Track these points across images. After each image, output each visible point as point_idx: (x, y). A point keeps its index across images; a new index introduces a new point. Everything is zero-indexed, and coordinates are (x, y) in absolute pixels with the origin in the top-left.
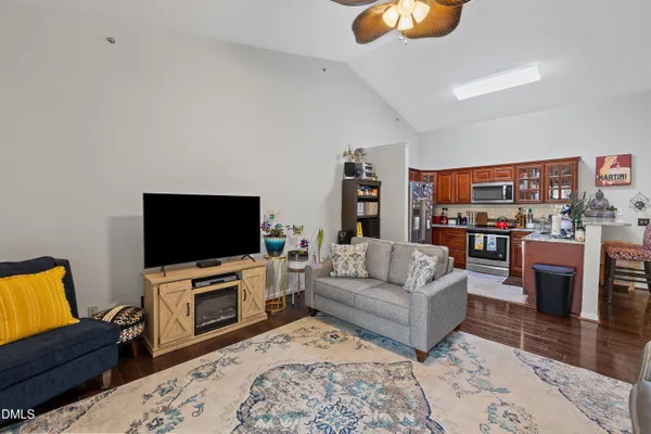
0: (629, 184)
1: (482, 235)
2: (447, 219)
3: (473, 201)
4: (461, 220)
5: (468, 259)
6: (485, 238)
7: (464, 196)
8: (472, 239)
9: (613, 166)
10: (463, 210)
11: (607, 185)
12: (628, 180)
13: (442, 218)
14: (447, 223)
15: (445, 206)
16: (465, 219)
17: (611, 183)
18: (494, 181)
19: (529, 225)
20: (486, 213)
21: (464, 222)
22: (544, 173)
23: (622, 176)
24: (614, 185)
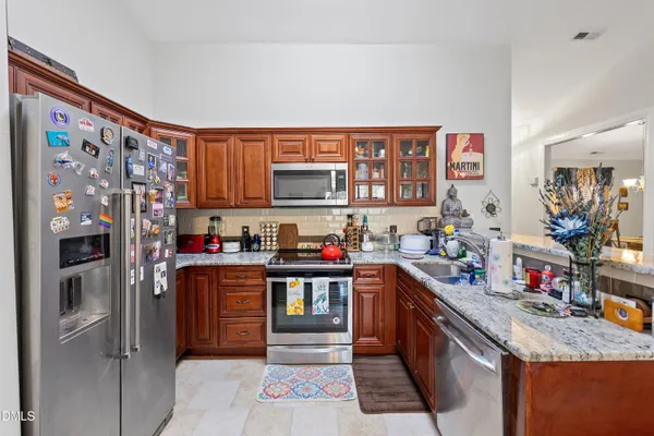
0: (481, 178)
1: (302, 280)
2: (221, 241)
3: (274, 203)
4: (248, 242)
5: (271, 337)
6: (308, 286)
7: (255, 190)
8: (279, 292)
9: (466, 150)
10: (255, 221)
11: (460, 178)
12: (480, 173)
13: (209, 239)
14: (220, 250)
15: (216, 212)
16: (257, 239)
17: (463, 175)
18: (313, 161)
19: (368, 246)
20: (295, 225)
21: (255, 246)
22: (392, 150)
23: (475, 165)
24: (466, 178)
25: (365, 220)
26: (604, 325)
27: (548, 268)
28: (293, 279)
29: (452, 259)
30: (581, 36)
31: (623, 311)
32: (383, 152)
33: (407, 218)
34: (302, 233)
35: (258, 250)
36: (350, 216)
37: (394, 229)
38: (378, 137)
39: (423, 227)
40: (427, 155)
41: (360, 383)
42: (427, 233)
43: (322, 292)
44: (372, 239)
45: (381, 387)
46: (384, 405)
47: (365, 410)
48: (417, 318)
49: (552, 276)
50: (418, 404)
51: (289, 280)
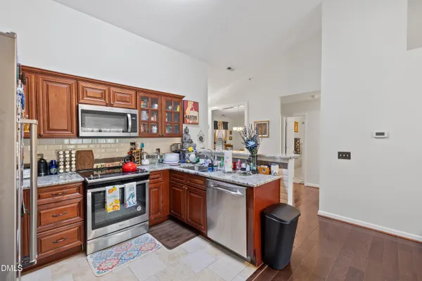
0: (198, 124)
1: (118, 187)
3: (81, 134)
6: (123, 190)
9: (192, 109)
11: (189, 123)
12: (197, 121)
16: (54, 165)
17: (191, 122)
18: (112, 106)
19: (146, 162)
20: (91, 151)
21: (53, 170)
22: (161, 104)
23: (195, 117)
24: (192, 124)
25: (143, 145)
26: (260, 175)
27: (239, 160)
28: (111, 187)
29: (193, 163)
30: (229, 68)
31: (264, 169)
32: (156, 105)
33: (165, 144)
34: (96, 156)
35: (56, 174)
36: (132, 144)
37: (159, 150)
38: (154, 96)
39: (174, 149)
40: (178, 110)
41: (159, 239)
42: (175, 152)
43: (131, 192)
44: (148, 157)
45: (171, 236)
46: (178, 242)
47: (170, 248)
48: (191, 192)
49: (241, 163)
50: (192, 234)
51: (108, 188)
